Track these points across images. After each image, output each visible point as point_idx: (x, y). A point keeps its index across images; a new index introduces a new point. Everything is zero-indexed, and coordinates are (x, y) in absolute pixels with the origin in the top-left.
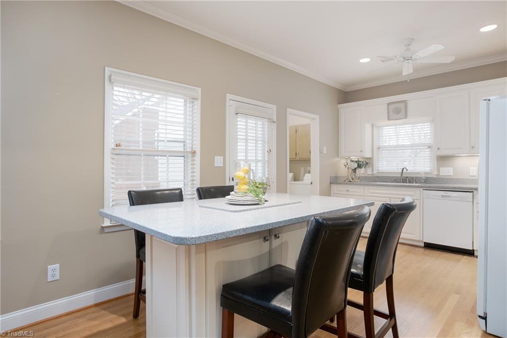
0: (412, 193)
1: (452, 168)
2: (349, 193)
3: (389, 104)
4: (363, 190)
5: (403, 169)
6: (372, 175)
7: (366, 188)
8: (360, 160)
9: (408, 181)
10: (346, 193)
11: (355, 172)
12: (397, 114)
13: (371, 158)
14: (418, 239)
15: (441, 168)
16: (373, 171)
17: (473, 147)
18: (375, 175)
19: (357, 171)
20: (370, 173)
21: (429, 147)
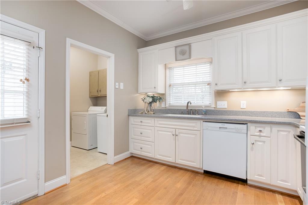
0: (194, 125)
1: (226, 102)
2: (143, 124)
3: (176, 47)
4: (154, 121)
5: (188, 103)
6: (165, 108)
7: (156, 119)
8: (155, 95)
9: (192, 113)
10: (140, 124)
11: (151, 106)
12: (183, 55)
13: (164, 94)
14: (199, 167)
15: (218, 102)
16: (165, 105)
17: (245, 83)
18: (167, 108)
19: (152, 105)
20: (164, 106)
21: (209, 84)
